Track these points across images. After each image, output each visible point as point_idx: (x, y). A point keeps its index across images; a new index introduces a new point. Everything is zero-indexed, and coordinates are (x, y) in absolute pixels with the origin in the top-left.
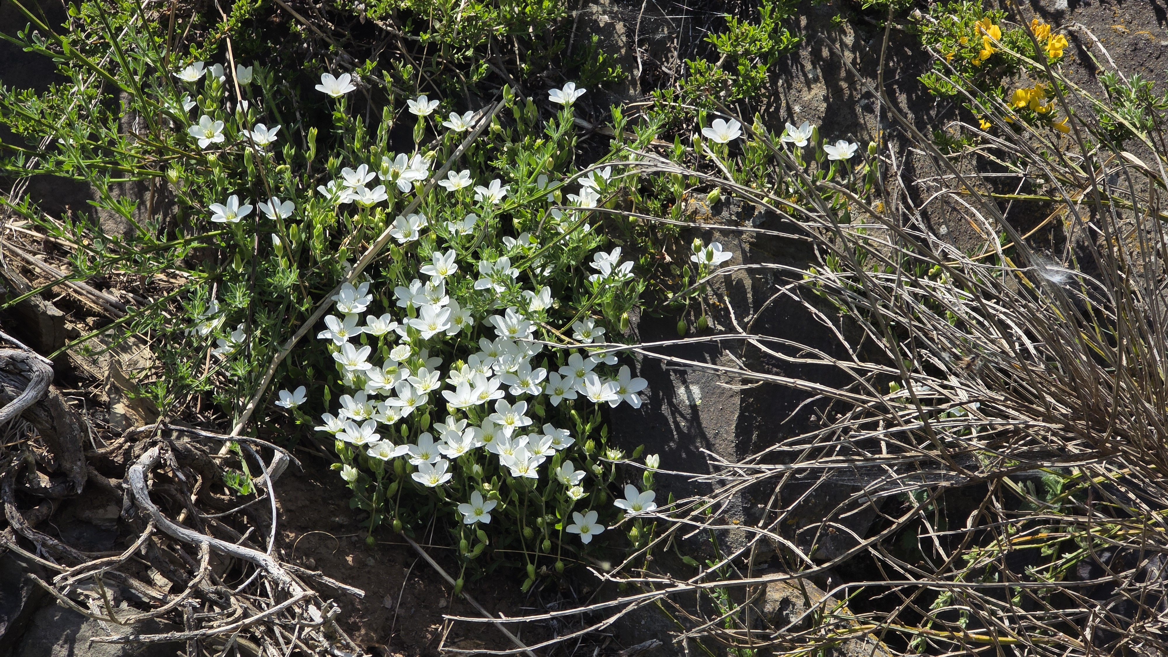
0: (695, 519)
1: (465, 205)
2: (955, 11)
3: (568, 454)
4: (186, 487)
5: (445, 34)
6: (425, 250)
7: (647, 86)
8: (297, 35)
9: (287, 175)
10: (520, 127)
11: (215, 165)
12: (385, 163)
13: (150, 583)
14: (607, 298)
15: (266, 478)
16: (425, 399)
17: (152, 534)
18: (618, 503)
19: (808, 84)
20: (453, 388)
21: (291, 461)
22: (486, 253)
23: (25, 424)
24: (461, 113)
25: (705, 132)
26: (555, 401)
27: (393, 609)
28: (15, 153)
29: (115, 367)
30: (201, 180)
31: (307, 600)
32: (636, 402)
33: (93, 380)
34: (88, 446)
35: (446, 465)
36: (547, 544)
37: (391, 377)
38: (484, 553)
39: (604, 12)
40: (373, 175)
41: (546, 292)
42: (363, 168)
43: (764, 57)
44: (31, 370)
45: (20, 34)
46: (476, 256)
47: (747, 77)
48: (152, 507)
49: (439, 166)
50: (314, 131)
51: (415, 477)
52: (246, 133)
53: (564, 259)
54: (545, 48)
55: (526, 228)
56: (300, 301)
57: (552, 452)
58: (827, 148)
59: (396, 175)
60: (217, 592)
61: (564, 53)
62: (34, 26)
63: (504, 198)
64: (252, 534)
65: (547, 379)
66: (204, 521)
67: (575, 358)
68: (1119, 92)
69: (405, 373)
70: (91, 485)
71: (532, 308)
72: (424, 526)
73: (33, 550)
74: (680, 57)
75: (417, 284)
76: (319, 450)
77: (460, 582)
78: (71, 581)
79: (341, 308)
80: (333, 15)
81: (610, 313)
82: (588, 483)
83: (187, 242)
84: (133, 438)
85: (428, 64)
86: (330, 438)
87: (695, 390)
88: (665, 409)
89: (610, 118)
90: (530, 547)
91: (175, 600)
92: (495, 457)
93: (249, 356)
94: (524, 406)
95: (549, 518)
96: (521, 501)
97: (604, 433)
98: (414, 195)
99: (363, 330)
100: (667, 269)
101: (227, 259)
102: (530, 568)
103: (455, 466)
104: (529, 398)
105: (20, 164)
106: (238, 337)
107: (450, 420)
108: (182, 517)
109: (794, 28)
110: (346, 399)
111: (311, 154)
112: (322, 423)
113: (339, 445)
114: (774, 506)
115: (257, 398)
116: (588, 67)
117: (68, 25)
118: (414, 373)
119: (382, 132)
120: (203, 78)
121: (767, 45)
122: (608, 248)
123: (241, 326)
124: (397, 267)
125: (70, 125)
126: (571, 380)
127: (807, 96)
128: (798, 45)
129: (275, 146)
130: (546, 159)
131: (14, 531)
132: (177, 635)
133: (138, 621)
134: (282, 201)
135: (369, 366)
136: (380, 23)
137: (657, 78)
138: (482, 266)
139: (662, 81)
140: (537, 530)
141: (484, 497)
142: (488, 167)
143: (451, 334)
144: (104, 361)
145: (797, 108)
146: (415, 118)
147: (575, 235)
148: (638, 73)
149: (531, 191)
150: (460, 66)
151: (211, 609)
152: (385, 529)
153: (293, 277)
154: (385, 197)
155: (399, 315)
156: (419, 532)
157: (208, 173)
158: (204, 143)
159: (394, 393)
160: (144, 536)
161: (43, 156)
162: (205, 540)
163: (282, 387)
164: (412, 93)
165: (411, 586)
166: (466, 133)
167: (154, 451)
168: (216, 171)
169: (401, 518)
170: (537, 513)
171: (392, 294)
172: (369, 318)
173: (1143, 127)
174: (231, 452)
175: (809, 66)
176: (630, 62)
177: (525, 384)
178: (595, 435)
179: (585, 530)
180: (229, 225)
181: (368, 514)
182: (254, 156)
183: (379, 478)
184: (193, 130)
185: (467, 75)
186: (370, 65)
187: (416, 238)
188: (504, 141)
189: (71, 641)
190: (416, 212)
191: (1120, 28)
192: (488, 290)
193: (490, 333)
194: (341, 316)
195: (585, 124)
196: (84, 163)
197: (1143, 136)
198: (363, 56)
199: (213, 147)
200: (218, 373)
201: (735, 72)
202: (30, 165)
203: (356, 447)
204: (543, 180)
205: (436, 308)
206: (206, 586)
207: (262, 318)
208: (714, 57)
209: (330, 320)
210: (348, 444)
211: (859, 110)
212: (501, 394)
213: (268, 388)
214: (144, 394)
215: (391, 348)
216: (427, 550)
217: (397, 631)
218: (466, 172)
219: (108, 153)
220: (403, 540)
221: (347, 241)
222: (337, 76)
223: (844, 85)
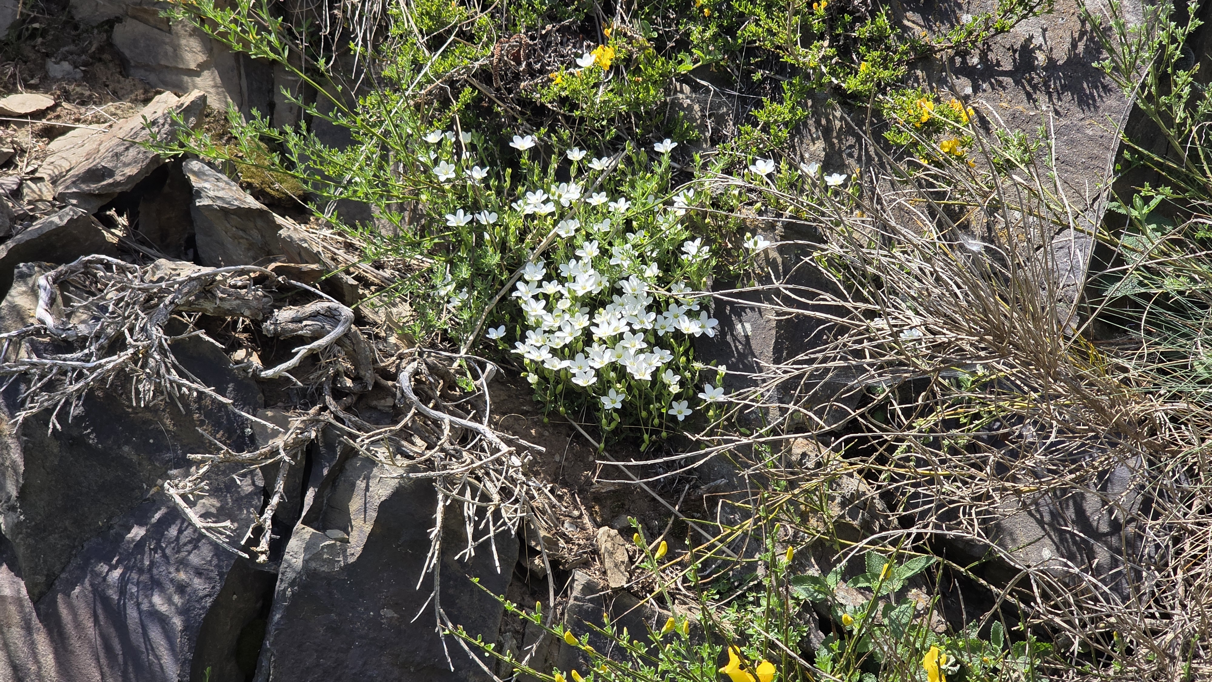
0: (752, 400)
1: (603, 214)
2: (903, 95)
3: (669, 365)
4: (433, 387)
5: (590, 111)
6: (579, 241)
7: (714, 142)
8: (498, 114)
9: (493, 197)
10: (637, 166)
11: (449, 191)
12: (553, 188)
13: (413, 444)
14: (694, 268)
15: (482, 379)
16: (580, 332)
17: (415, 414)
18: (701, 395)
19: (813, 140)
20: (597, 325)
21: (498, 370)
22: (617, 242)
23: (338, 348)
24: (599, 158)
25: (751, 168)
26: (661, 333)
27: (560, 462)
28: (329, 185)
29: (389, 315)
30: (440, 201)
31: (511, 454)
32: (711, 333)
33: (375, 324)
34: (375, 361)
35: (593, 372)
36: (656, 421)
37: (558, 319)
38: (616, 428)
39: (687, 98)
40: (546, 196)
41: (655, 266)
42: (539, 192)
43: (786, 124)
44: (340, 315)
45: (331, 114)
46: (610, 244)
47: (776, 136)
48: (415, 398)
49: (586, 190)
50: (509, 170)
51: (574, 380)
52: (468, 172)
53: (665, 246)
54: (651, 120)
55: (641, 228)
56: (501, 274)
57: (660, 364)
58: (827, 178)
59: (560, 196)
60: (454, 450)
61: (662, 123)
62: (339, 110)
63: (627, 210)
64: (475, 415)
65: (655, 320)
66: (445, 406)
67: (673, 306)
68: (1007, 141)
69: (567, 316)
70: (377, 385)
71: (646, 276)
72: (579, 411)
73: (344, 423)
74: (734, 125)
75: (573, 262)
76: (513, 366)
77: (602, 445)
78: (367, 441)
79: (527, 277)
80: (520, 101)
81: (695, 279)
82: (682, 383)
83: (432, 239)
84: (401, 357)
85: (579, 129)
86: (520, 358)
87: (748, 326)
88: (729, 338)
89: (693, 161)
90: (646, 424)
91: (428, 454)
92: (624, 367)
93: (470, 308)
94: (642, 335)
95: (657, 405)
96: (640, 396)
97: (691, 353)
98: (571, 208)
99: (540, 290)
100: (728, 252)
101: (456, 249)
102: (646, 437)
103: (598, 373)
104: (645, 331)
105: (332, 192)
106: (464, 295)
107: (595, 345)
108: (431, 405)
109: (804, 106)
110: (529, 333)
111: (508, 184)
112: (515, 348)
113: (526, 361)
114: (800, 392)
115: (475, 333)
116: (677, 130)
117: (359, 110)
118: (572, 316)
119: (551, 171)
120: (442, 140)
121: (788, 117)
122: (693, 239)
123: (465, 290)
124: (561, 252)
125: (361, 169)
126: (671, 320)
127: (812, 148)
128: (807, 117)
129: (485, 180)
130: (653, 185)
131: (332, 412)
132: (432, 473)
133: (408, 466)
134: (490, 213)
135: (545, 312)
136: (549, 106)
137: (720, 138)
138: (614, 250)
139: (723, 139)
140: (650, 413)
141: (617, 392)
142: (616, 190)
143: (595, 292)
144: (382, 312)
145: (807, 155)
146: (571, 162)
147: (672, 231)
148: (708, 135)
149: (644, 205)
150: (599, 131)
151: (450, 460)
152: (554, 413)
153: (497, 258)
154: (554, 209)
155: (562, 281)
156: (576, 414)
157: (444, 197)
158: (442, 178)
159: (560, 329)
160: (410, 414)
161: (345, 188)
162: (447, 418)
163: (490, 327)
164: (569, 147)
165: (571, 448)
166: (603, 170)
167: (415, 364)
168: (450, 195)
169: (564, 406)
170: (650, 402)
171: (557, 269)
172: (544, 283)
173: (1022, 161)
174: (460, 366)
175: (813, 130)
176: (703, 127)
177: (642, 322)
178: (686, 353)
179: (680, 412)
180: (457, 228)
181: (544, 404)
182: (473, 186)
183: (551, 382)
184: (436, 170)
185: (603, 136)
186: (543, 130)
187: (573, 234)
188: (626, 175)
189: (367, 478)
190: (573, 218)
191: (1005, 105)
192: (618, 265)
193: (620, 292)
194: (527, 282)
195: (676, 165)
196: (370, 191)
197: (1022, 166)
198: (538, 126)
199: (448, 180)
200: (450, 319)
201: (768, 133)
202: (337, 193)
203: (536, 363)
204: (651, 198)
205: (586, 276)
206: (447, 446)
207: (478, 283)
208: (755, 124)
209: (520, 285)
210: (532, 361)
211: (845, 156)
212: (628, 328)
213: (482, 328)
214: (407, 331)
215: (557, 301)
216: (581, 426)
217: (563, 475)
218: (604, 193)
219: (385, 185)
220: (566, 420)
221: (530, 236)
222: (523, 137)
223: (836, 141)
